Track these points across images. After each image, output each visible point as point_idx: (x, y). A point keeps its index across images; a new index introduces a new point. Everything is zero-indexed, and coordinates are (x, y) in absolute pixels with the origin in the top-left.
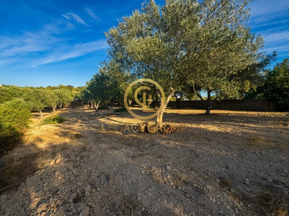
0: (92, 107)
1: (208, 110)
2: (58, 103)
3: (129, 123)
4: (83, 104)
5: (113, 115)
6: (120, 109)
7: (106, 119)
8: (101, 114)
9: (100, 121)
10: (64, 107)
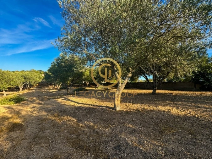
0: (56, 87)
1: (154, 90)
2: (25, 83)
3: (85, 104)
4: (49, 85)
5: (71, 95)
6: (78, 89)
7: (64, 99)
8: (62, 94)
9: (57, 101)
10: (33, 87)
